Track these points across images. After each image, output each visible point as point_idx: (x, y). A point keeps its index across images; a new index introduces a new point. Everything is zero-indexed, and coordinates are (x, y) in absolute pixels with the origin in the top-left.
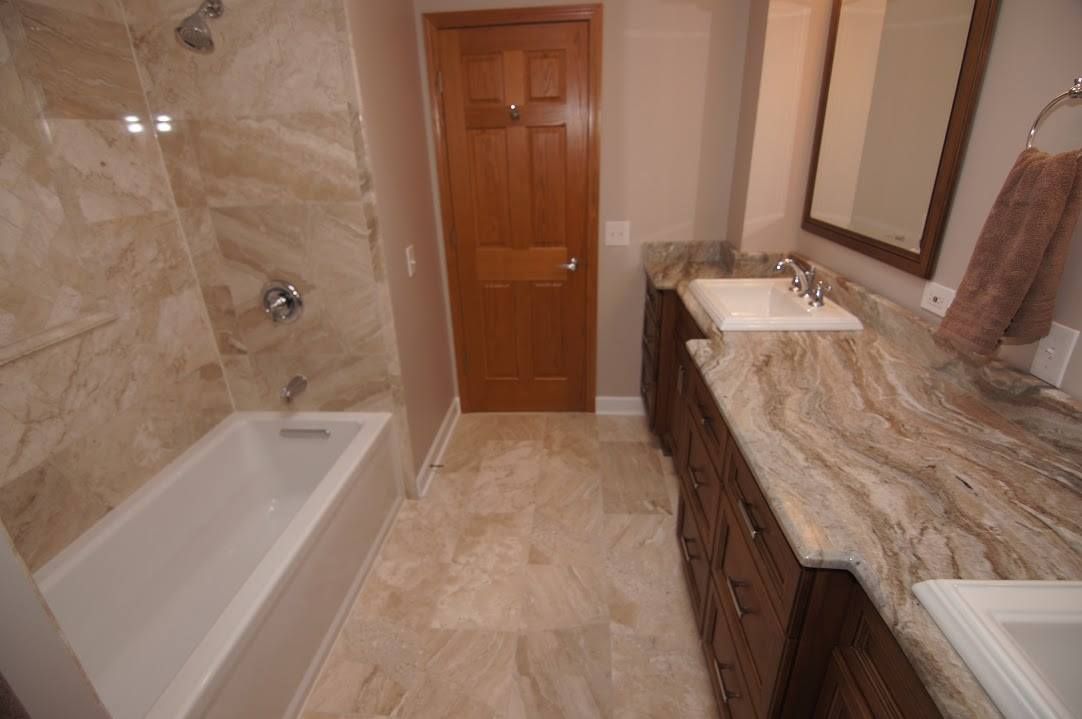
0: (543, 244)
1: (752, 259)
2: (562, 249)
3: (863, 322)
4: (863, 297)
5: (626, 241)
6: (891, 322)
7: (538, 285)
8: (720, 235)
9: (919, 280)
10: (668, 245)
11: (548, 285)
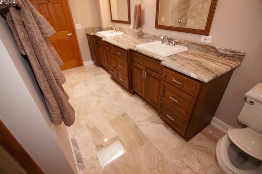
0: (63, 30)
1: (105, 28)
2: (68, 31)
3: (124, 33)
4: (123, 30)
5: (80, 28)
6: (128, 32)
7: (64, 40)
8: (98, 26)
9: (129, 25)
10: (89, 28)
11: (66, 39)
